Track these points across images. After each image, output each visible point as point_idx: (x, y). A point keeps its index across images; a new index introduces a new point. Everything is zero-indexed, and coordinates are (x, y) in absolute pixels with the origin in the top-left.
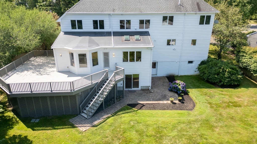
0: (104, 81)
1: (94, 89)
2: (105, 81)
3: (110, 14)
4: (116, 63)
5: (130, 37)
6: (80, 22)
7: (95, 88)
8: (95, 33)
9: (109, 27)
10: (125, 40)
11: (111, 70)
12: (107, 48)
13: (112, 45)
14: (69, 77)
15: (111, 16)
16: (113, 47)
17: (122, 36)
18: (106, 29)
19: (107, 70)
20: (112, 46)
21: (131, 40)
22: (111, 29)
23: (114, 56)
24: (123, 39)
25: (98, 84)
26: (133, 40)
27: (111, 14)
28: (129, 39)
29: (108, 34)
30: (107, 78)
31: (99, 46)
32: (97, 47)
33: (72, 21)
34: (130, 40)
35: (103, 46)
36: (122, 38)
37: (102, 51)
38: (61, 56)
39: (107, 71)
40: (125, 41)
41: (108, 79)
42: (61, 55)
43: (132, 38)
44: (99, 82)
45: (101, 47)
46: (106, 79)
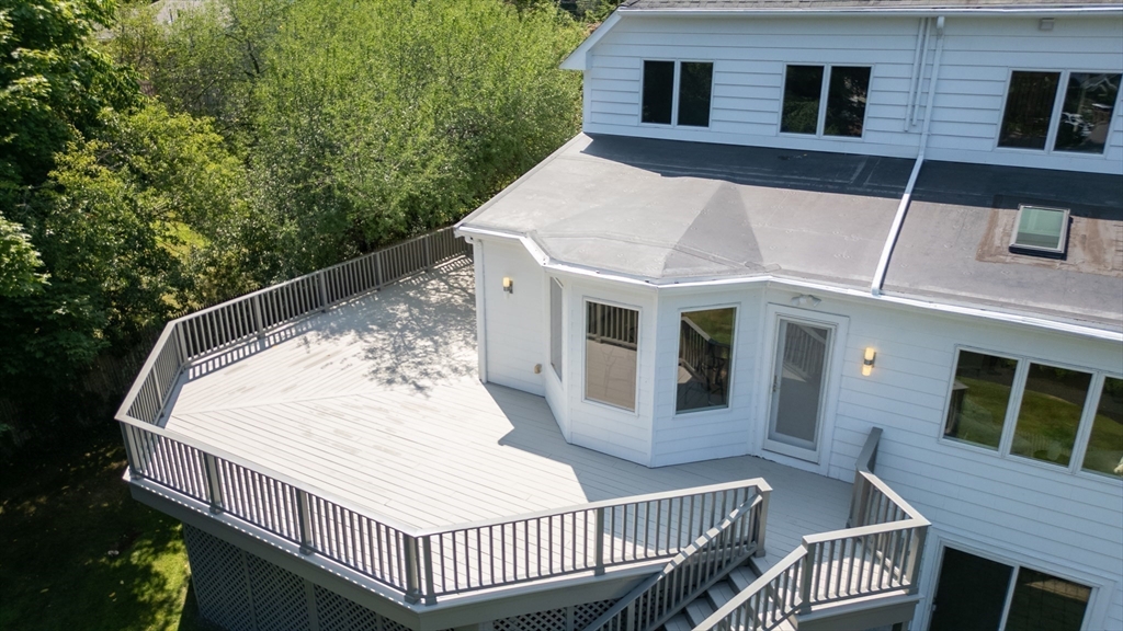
0: (718, 576)
1: (608, 618)
2: (726, 570)
3: (935, 19)
4: (876, 433)
5: (1082, 224)
6: (699, 77)
7: (617, 611)
8: (783, 158)
9: (898, 126)
10: (1013, 250)
11: (822, 470)
12: (815, 297)
13: (873, 275)
14: (506, 448)
15: (939, 34)
16: (869, 295)
17: (995, 205)
18: (880, 136)
19: (757, 491)
20: (865, 285)
21: (1077, 254)
22: (912, 141)
23: (867, 370)
24: (999, 231)
25: (649, 588)
26: (1097, 260)
27: (941, 21)
28: (1060, 248)
29: (883, 176)
30: (748, 553)
31: (754, 266)
32: (735, 272)
33: (651, 67)
34: (1063, 256)
35: (786, 272)
36: (993, 224)
37: (774, 309)
38: (510, 289)
39: (759, 498)
40: (1010, 257)
41: (757, 562)
42: (506, 283)
43: (1096, 232)
44: (667, 570)
45: (769, 278)
46: (740, 560)
